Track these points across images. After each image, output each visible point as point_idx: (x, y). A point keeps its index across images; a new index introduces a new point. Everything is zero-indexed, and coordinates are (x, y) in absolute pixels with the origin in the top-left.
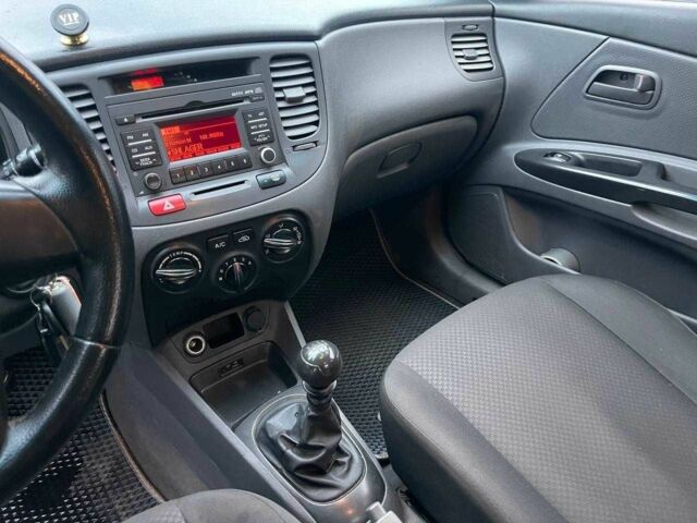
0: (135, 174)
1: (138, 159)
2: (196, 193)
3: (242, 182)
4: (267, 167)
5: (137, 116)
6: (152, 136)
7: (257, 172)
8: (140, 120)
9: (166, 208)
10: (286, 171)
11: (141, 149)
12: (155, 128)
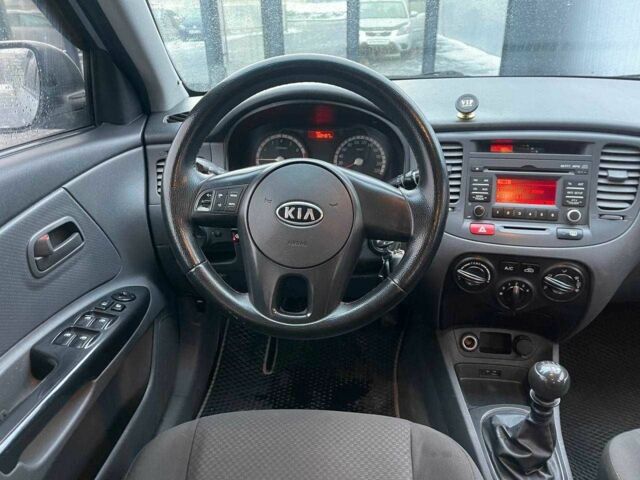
0: (470, 204)
1: (475, 195)
2: (506, 227)
3: (544, 229)
4: (571, 225)
5: (485, 168)
6: (490, 182)
7: (559, 226)
8: (486, 171)
9: (480, 231)
10: (586, 231)
11: (480, 189)
12: (495, 178)
